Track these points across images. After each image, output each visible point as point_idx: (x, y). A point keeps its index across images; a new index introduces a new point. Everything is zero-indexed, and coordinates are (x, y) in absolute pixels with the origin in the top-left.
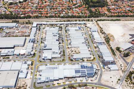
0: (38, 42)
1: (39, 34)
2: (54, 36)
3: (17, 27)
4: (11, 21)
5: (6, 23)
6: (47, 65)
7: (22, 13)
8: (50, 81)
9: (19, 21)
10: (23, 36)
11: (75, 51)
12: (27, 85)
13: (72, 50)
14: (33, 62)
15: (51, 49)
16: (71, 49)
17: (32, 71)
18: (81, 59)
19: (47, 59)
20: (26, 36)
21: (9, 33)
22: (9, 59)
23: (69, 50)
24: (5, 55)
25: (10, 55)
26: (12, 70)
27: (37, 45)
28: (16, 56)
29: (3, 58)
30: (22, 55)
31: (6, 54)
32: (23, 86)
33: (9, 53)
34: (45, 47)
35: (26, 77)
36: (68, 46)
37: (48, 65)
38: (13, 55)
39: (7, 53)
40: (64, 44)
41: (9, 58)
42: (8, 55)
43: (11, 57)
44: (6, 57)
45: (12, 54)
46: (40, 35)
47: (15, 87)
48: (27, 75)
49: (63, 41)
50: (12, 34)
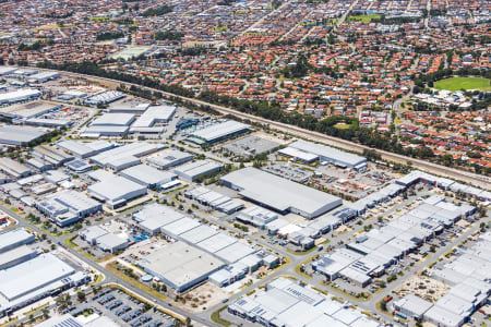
0: (360, 223)
1: (391, 205)
2: (422, 224)
3: (356, 169)
4: (362, 152)
5: (347, 151)
6: (303, 285)
7: (420, 138)
8: (261, 323)
9: (383, 157)
10: (342, 195)
11: (432, 292)
12: (205, 302)
13: (425, 284)
14: (284, 263)
15: (365, 254)
16: (427, 279)
17: (255, 281)
18: (416, 319)
19: (322, 273)
20: (348, 198)
21: (321, 177)
22: (243, 233)
23: (416, 280)
24: (245, 219)
25: (256, 226)
26: (215, 256)
27: (349, 230)
28: (265, 233)
29: (236, 226)
30: (281, 237)
31: (249, 220)
32: (196, 300)
33: (257, 219)
34: (358, 242)
35: (225, 285)
36: (429, 270)
37: (309, 287)
38: (263, 228)
39: (252, 218)
40: (423, 260)
41: (245, 230)
42: (252, 224)
43: (252, 230)
44: (242, 224)
45: (261, 224)
46: (392, 210)
47: (181, 292)
48: (232, 283)
49: (433, 250)
50: (322, 182)
